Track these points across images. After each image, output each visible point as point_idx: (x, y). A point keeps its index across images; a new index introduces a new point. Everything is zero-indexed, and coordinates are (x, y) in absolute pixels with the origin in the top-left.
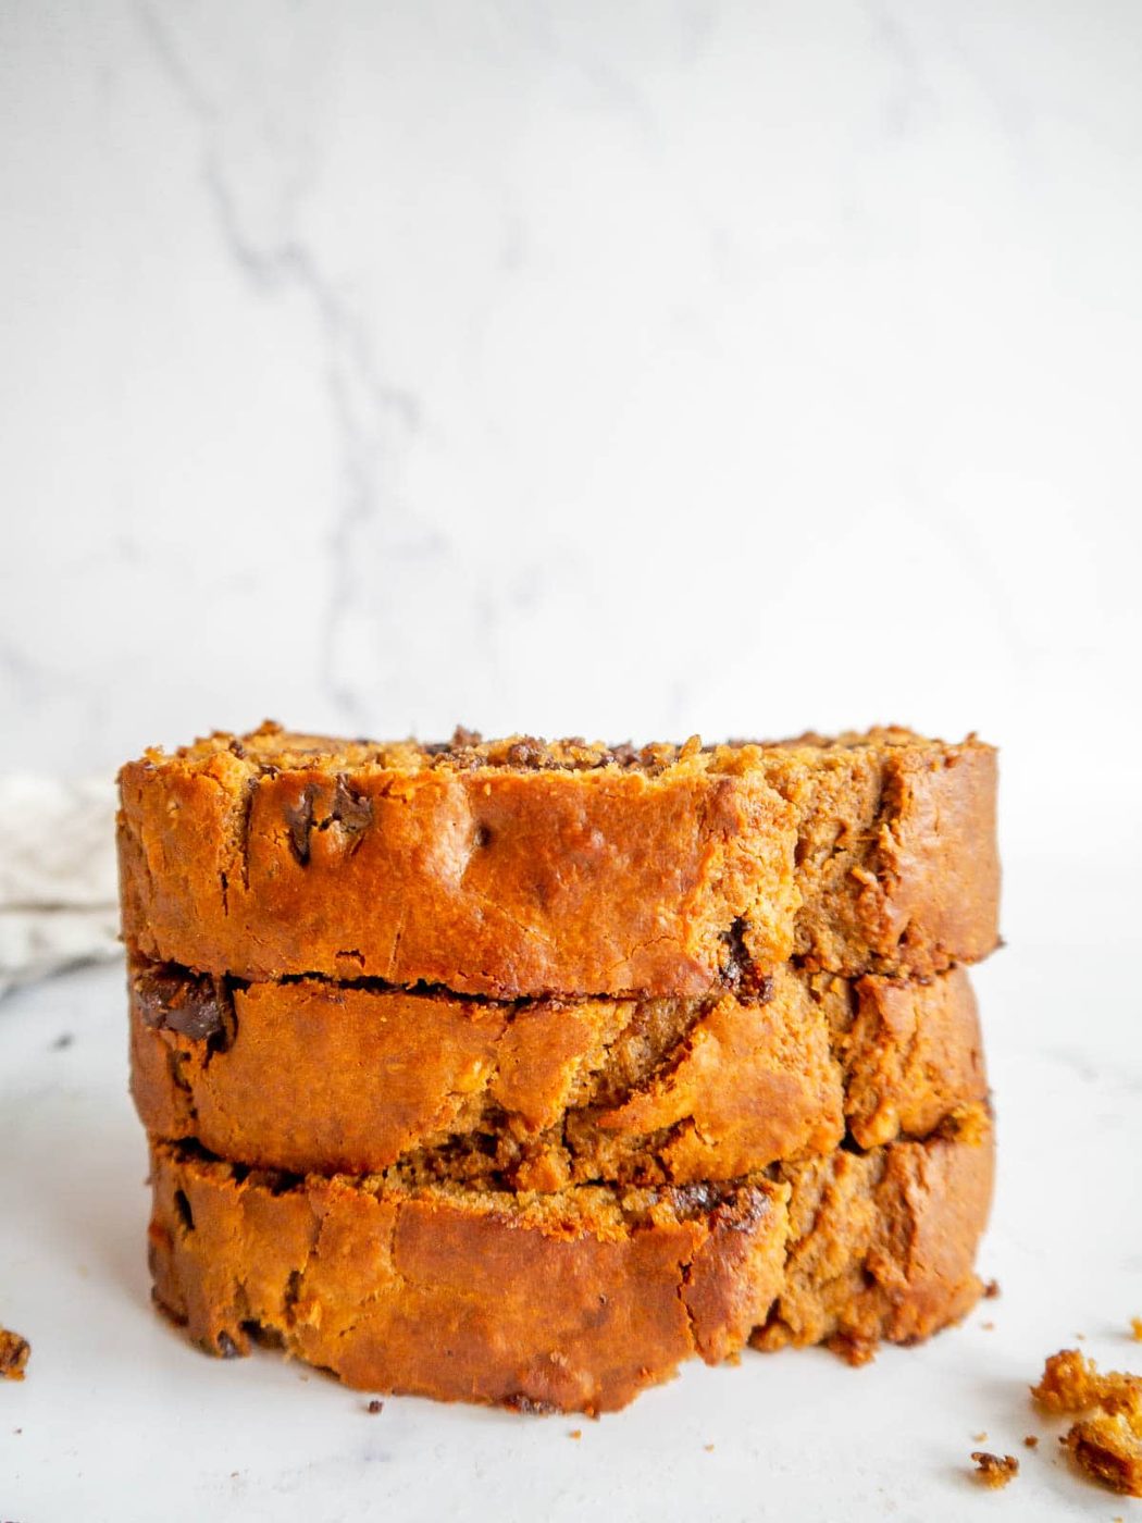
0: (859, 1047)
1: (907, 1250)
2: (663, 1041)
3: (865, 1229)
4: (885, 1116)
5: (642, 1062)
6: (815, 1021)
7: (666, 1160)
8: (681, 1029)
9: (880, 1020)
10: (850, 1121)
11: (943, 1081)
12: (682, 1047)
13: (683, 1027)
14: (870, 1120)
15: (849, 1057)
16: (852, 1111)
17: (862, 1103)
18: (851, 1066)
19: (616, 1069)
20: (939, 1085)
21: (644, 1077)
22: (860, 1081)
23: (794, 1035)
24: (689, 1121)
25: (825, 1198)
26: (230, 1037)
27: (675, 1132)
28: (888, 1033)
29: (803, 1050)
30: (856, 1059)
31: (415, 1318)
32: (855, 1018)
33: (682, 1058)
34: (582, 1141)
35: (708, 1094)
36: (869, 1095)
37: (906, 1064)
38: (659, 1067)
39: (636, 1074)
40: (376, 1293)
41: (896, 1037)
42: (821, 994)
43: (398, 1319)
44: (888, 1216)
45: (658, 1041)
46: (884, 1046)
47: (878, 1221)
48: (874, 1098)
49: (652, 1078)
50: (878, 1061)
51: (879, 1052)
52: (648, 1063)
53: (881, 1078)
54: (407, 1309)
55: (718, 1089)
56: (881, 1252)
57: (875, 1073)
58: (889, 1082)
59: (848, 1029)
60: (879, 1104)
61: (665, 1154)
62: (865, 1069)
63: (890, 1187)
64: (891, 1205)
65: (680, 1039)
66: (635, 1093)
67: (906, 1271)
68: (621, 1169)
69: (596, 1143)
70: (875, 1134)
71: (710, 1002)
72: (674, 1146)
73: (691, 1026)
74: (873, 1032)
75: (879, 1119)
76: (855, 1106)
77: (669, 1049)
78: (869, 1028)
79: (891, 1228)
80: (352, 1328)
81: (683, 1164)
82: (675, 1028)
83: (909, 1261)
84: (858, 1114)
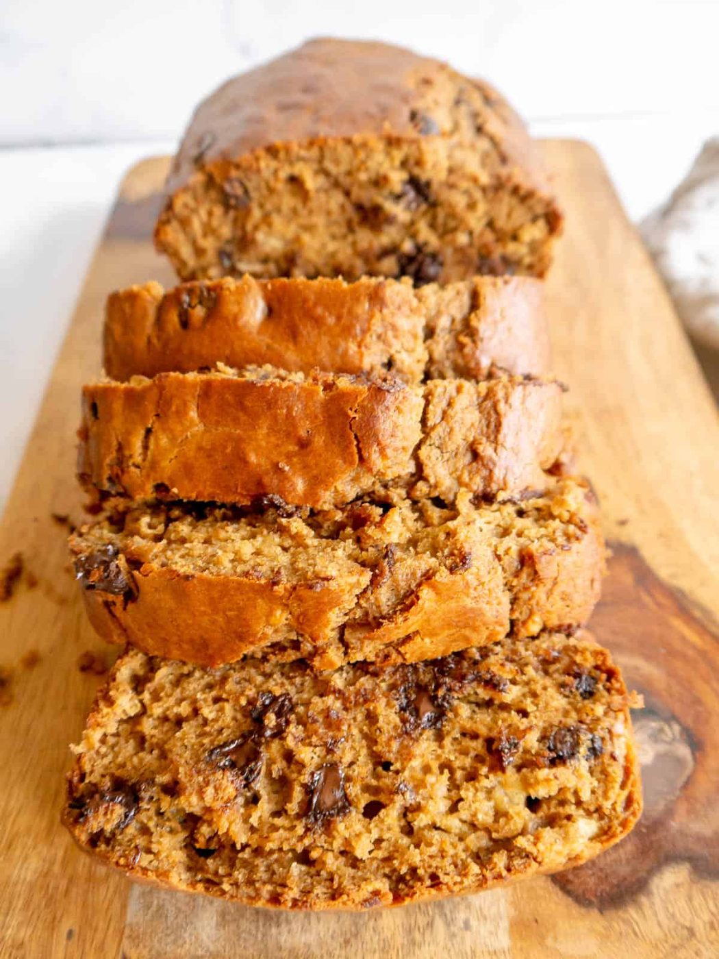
0: (522, 585)
1: (496, 437)
2: (402, 592)
3: (473, 425)
4: (534, 622)
5: (389, 603)
6: (496, 573)
7: (403, 652)
8: (413, 586)
9: (536, 572)
10: (513, 623)
11: (571, 600)
12: (413, 596)
13: (415, 585)
14: (524, 623)
15: (515, 590)
16: (514, 617)
17: (521, 613)
18: (516, 594)
19: (374, 607)
20: (568, 602)
21: (391, 612)
22: (521, 602)
23: (482, 584)
24: (417, 633)
25: (450, 404)
26: (136, 594)
27: (408, 638)
28: (540, 580)
29: (487, 592)
30: (520, 591)
31: (208, 447)
32: (521, 569)
33: (413, 604)
34: (353, 641)
35: (428, 621)
36: (525, 610)
37: (549, 594)
38: (399, 607)
39: (385, 610)
40: (189, 434)
41: (544, 581)
42: (502, 556)
43: (200, 448)
44: (486, 419)
45: (399, 592)
46: (537, 586)
47: (480, 421)
48: (528, 612)
49: (395, 612)
50: (533, 593)
51: (533, 589)
52: (393, 604)
53: (533, 602)
54: (204, 444)
55: (433, 617)
56: (481, 439)
57: (530, 599)
58: (538, 604)
59: (517, 574)
60: (531, 613)
61: (402, 649)
62: (525, 596)
63: (488, 404)
64: (489, 413)
65: (413, 592)
66: (385, 622)
67: (495, 450)
68: (377, 656)
69: (362, 643)
70: (527, 630)
71: (431, 571)
72: (407, 645)
73: (419, 585)
74: (531, 578)
75: (530, 623)
76: (516, 615)
77: (406, 596)
78: (529, 575)
79: (488, 426)
80: (176, 457)
81: (413, 653)
82: (410, 586)
83: (497, 443)
84: (518, 620)
